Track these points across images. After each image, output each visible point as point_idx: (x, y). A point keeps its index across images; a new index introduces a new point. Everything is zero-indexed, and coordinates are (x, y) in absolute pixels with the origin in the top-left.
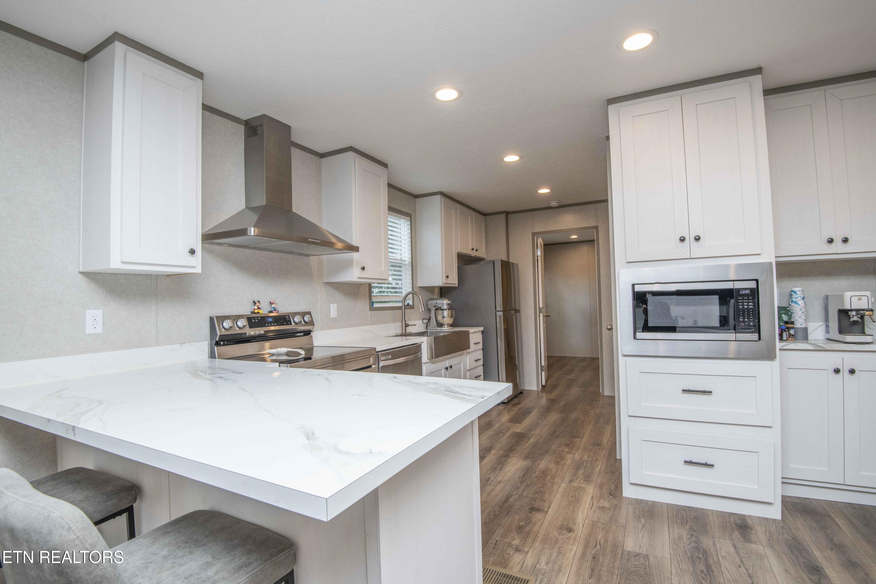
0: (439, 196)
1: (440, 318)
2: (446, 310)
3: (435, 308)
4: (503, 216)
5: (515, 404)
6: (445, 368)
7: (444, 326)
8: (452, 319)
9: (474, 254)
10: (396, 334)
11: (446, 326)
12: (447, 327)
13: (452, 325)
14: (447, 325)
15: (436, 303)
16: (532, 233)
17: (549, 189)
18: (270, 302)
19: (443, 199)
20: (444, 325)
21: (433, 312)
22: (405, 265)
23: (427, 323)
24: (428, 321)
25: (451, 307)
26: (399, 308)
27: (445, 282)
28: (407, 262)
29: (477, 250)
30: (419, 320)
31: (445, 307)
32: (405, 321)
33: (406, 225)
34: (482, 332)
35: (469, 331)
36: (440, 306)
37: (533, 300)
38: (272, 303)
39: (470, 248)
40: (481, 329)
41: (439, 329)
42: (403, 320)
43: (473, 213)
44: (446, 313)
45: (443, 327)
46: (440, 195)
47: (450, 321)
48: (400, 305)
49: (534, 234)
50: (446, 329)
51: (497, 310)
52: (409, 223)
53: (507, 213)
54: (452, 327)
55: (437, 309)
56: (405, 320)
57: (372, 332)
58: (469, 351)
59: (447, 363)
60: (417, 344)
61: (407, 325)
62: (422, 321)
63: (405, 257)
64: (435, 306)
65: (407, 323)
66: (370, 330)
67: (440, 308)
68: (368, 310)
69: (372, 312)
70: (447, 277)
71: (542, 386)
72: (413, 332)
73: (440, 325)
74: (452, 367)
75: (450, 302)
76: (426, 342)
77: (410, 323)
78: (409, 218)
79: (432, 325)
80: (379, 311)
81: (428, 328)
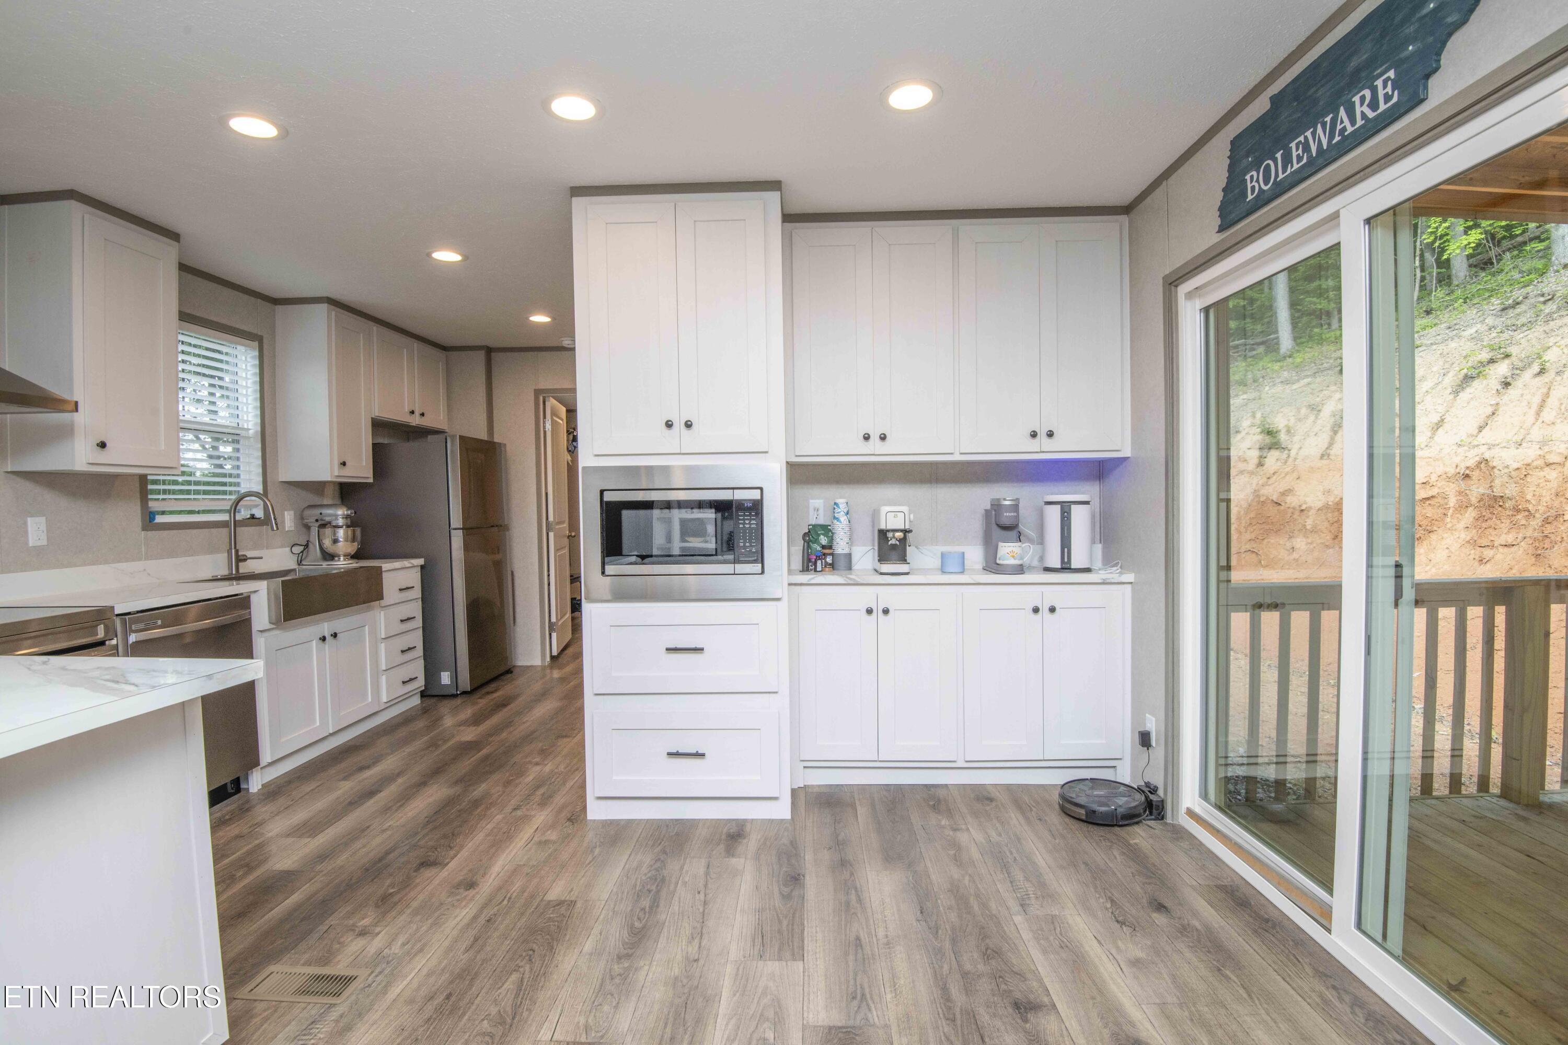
0: (324, 307)
1: (327, 543)
2: (341, 527)
3: (317, 524)
4: (481, 355)
5: (488, 693)
6: (320, 639)
7: (336, 559)
8: (356, 544)
9: (415, 421)
10: (213, 577)
11: (342, 558)
12: (345, 560)
13: (356, 556)
14: (344, 556)
15: (321, 514)
16: (535, 390)
17: (550, 317)
19: (333, 313)
20: (339, 556)
21: (314, 530)
22: (249, 438)
23: (302, 552)
24: (304, 549)
25: (352, 523)
26: (224, 524)
27: (337, 475)
28: (251, 432)
29: (423, 415)
30: (282, 547)
31: (341, 522)
32: (237, 551)
33: (249, 356)
34: (422, 567)
35: (381, 567)
36: (328, 519)
37: (535, 508)
39: (407, 409)
40: (421, 561)
41: (325, 564)
42: (231, 549)
43: (415, 345)
44: (341, 533)
45: (335, 561)
46: (326, 305)
47: (352, 548)
49: (537, 392)
50: (342, 564)
51: (453, 526)
52: (257, 353)
53: (489, 351)
54: (357, 561)
55: (323, 526)
56: (235, 547)
57: (149, 574)
58: (383, 603)
59: (326, 628)
60: (242, 594)
61: (241, 559)
62: (288, 549)
63: (248, 421)
64: (317, 521)
65: (240, 553)
66: (145, 570)
67: (330, 523)
68: (140, 528)
69: (149, 533)
70: (344, 464)
71: (552, 657)
72: (256, 572)
73: (329, 556)
74: (338, 635)
75: (349, 512)
76: (266, 591)
77: (249, 554)
78: (256, 344)
79: (311, 557)
80: (168, 531)
81: (304, 563)
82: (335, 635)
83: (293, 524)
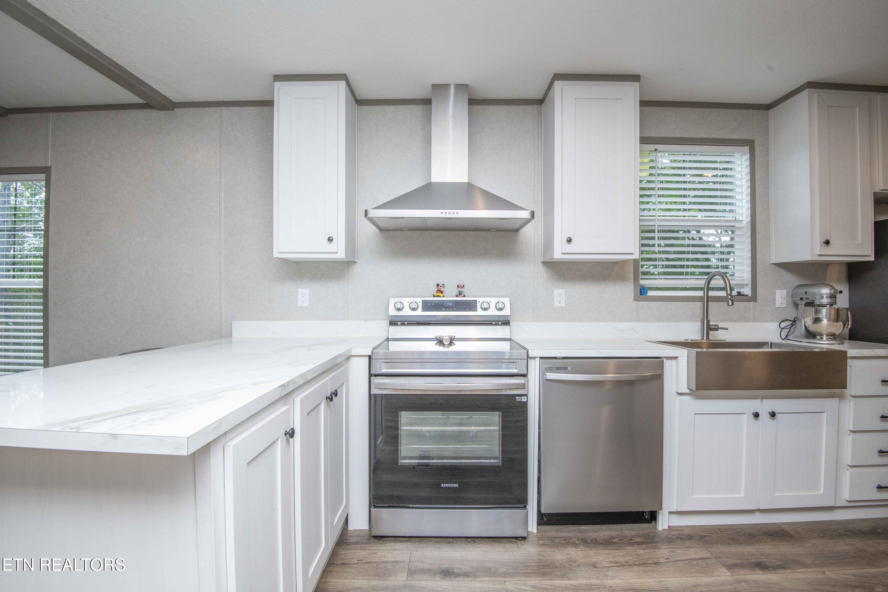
0: (806, 92)
1: (809, 321)
2: (824, 306)
3: (804, 302)
6: (753, 415)
7: (818, 337)
8: (842, 325)
10: (685, 340)
11: (825, 337)
12: (827, 340)
13: (841, 337)
14: (827, 335)
15: (806, 293)
18: (458, 286)
19: (816, 95)
20: (821, 335)
21: (801, 308)
23: (789, 327)
24: (791, 325)
27: (819, 254)
28: (744, 222)
30: (771, 321)
31: (826, 301)
32: (708, 321)
33: (743, 160)
35: (848, 352)
36: (812, 298)
38: (459, 286)
41: (808, 342)
42: (704, 319)
44: (826, 312)
45: (818, 340)
46: (807, 90)
47: (837, 328)
48: (700, 293)
50: (823, 342)
52: (748, 156)
55: (808, 304)
56: (707, 318)
57: (636, 332)
58: (850, 392)
59: (766, 405)
60: (659, 358)
61: (712, 328)
62: (777, 324)
63: (742, 214)
64: (801, 299)
65: (711, 323)
66: (633, 329)
67: (814, 301)
68: (632, 299)
69: (641, 303)
70: (827, 242)
72: (727, 341)
73: (811, 334)
74: (777, 415)
76: (686, 359)
77: (721, 325)
78: (747, 149)
79: (796, 333)
80: (656, 302)
81: (789, 337)
82: (773, 415)
83: (785, 302)
